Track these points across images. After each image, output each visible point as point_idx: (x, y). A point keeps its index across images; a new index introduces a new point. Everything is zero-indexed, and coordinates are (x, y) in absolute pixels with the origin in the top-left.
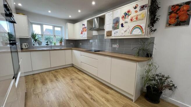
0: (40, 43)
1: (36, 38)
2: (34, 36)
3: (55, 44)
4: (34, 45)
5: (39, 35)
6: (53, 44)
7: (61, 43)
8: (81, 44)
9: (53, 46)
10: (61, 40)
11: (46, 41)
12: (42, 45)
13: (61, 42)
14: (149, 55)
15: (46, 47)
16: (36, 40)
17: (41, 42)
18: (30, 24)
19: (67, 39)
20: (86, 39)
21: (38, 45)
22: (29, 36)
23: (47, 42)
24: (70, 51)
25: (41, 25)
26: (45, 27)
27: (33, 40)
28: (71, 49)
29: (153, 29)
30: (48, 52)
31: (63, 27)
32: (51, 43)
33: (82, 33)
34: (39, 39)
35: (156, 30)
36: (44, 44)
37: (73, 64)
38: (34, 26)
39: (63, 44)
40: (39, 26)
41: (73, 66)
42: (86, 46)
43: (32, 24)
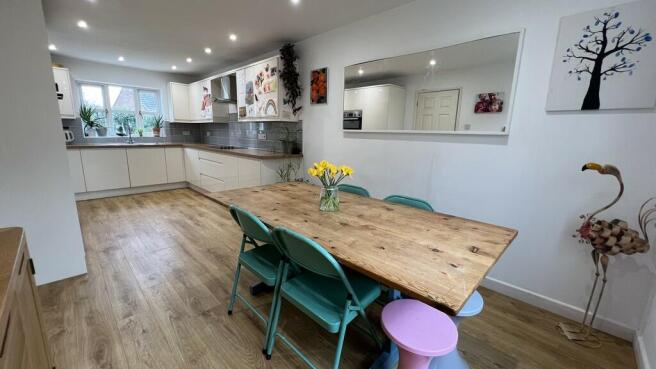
0: (102, 131)
1: (92, 118)
2: (85, 114)
3: (141, 133)
4: (87, 135)
5: (100, 110)
6: (135, 135)
7: (158, 131)
8: (208, 134)
9: (135, 139)
10: (158, 123)
11: (118, 126)
12: (108, 136)
13: (157, 129)
14: (296, 150)
15: (118, 140)
16: (91, 124)
17: (105, 129)
18: (77, 84)
19: (172, 121)
20: (211, 121)
21: (97, 136)
22: (75, 114)
23: (121, 129)
24: (179, 150)
25: (104, 87)
26: (114, 92)
27: (84, 124)
28: (181, 146)
29: (297, 107)
30: (123, 151)
31: (161, 92)
32: (130, 131)
33: (204, 109)
34: (100, 122)
35: (300, 108)
36: (112, 133)
37: (187, 183)
38: (85, 89)
39: (163, 133)
40: (98, 90)
41: (188, 188)
42: (218, 138)
43: (80, 84)
